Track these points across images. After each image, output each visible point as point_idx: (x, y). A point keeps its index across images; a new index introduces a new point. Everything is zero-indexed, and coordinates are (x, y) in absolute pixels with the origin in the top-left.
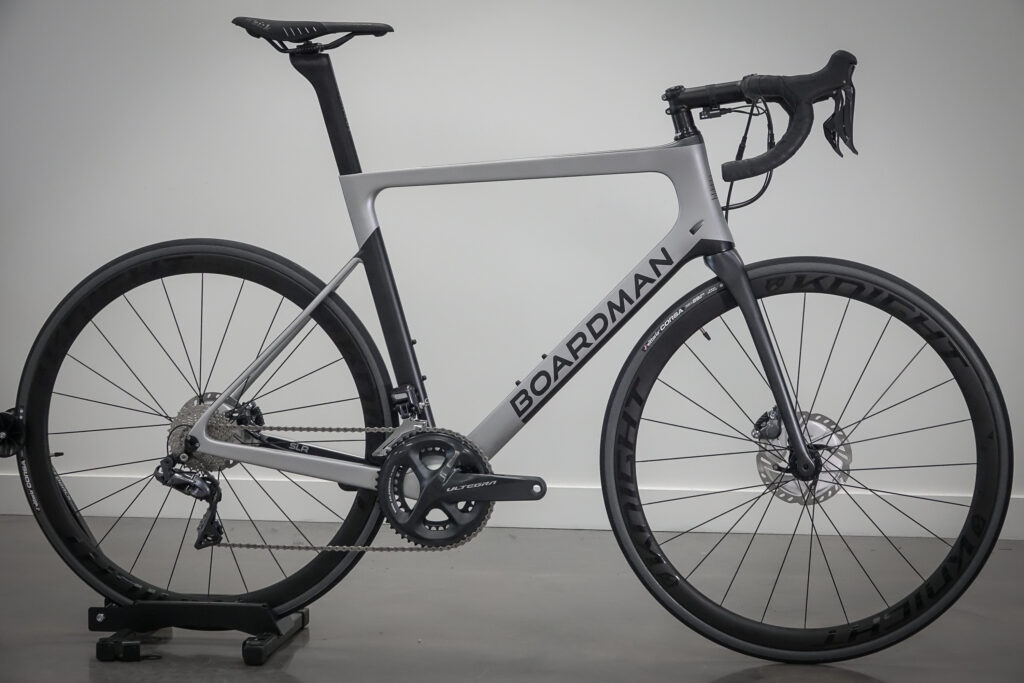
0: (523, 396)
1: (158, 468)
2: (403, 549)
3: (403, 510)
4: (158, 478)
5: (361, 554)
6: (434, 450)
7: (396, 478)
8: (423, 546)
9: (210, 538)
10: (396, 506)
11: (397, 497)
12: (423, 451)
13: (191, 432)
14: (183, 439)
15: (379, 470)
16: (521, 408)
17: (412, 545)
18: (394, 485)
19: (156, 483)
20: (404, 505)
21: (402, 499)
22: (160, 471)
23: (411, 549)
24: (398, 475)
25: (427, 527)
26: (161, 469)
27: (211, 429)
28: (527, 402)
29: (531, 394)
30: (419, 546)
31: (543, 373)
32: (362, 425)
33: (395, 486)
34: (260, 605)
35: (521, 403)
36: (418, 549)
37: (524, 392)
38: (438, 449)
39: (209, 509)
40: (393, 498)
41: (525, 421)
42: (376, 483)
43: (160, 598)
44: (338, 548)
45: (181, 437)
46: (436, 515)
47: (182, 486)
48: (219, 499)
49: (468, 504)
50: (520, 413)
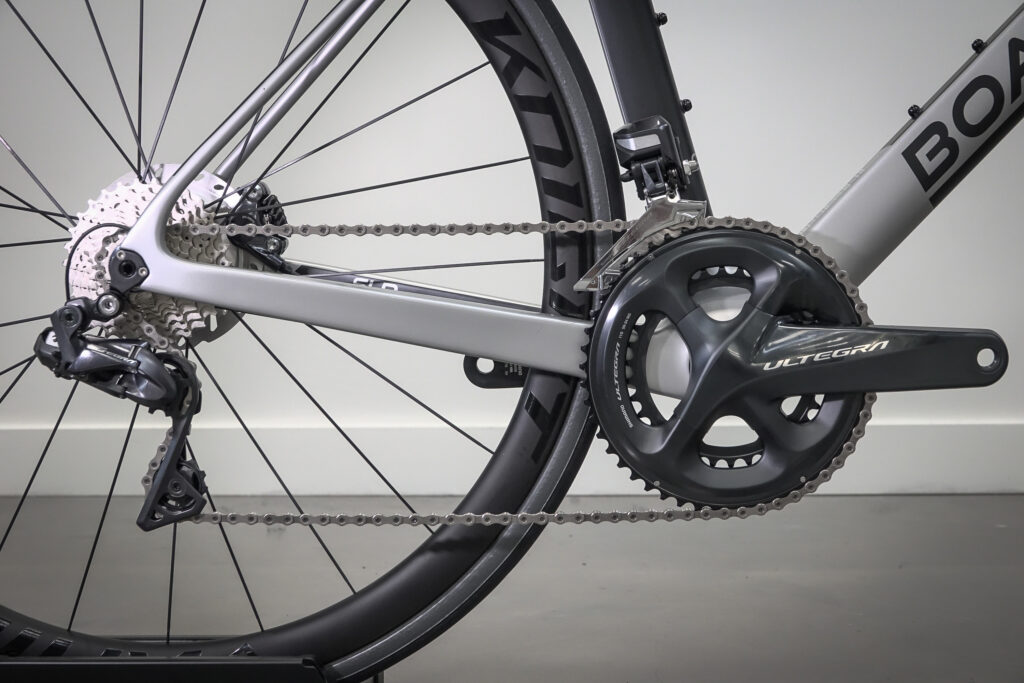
0: (935, 139)
1: (45, 335)
2: (651, 516)
3: (646, 421)
4: (45, 360)
5: (537, 530)
6: (723, 275)
7: (629, 345)
8: (698, 507)
9: (172, 503)
10: (631, 410)
11: (632, 392)
12: (696, 276)
13: (126, 241)
14: (105, 262)
15: (589, 325)
16: (929, 167)
17: (671, 503)
18: (624, 363)
19: (40, 371)
20: (650, 410)
21: (644, 396)
22: (51, 340)
23: (670, 516)
24: (633, 338)
25: (706, 460)
26: (52, 334)
27: (173, 238)
28: (944, 153)
29: (953, 132)
30: (689, 507)
31: (982, 82)
32: (536, 218)
33: (626, 363)
34: (298, 661)
35: (931, 155)
36: (687, 515)
37: (937, 128)
38: (731, 270)
39: (173, 432)
40: (625, 392)
41: (935, 200)
42: (582, 358)
43: (56, 651)
44: (489, 519)
45: (99, 257)
46: (730, 430)
47: (102, 376)
48: (196, 408)
49: (807, 402)
50: (926, 180)
